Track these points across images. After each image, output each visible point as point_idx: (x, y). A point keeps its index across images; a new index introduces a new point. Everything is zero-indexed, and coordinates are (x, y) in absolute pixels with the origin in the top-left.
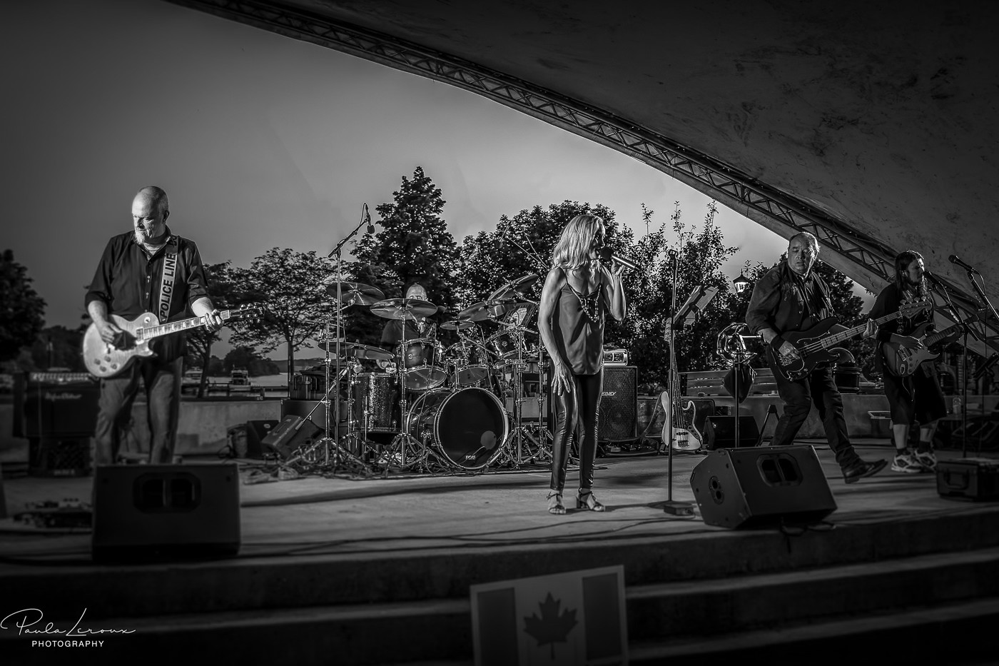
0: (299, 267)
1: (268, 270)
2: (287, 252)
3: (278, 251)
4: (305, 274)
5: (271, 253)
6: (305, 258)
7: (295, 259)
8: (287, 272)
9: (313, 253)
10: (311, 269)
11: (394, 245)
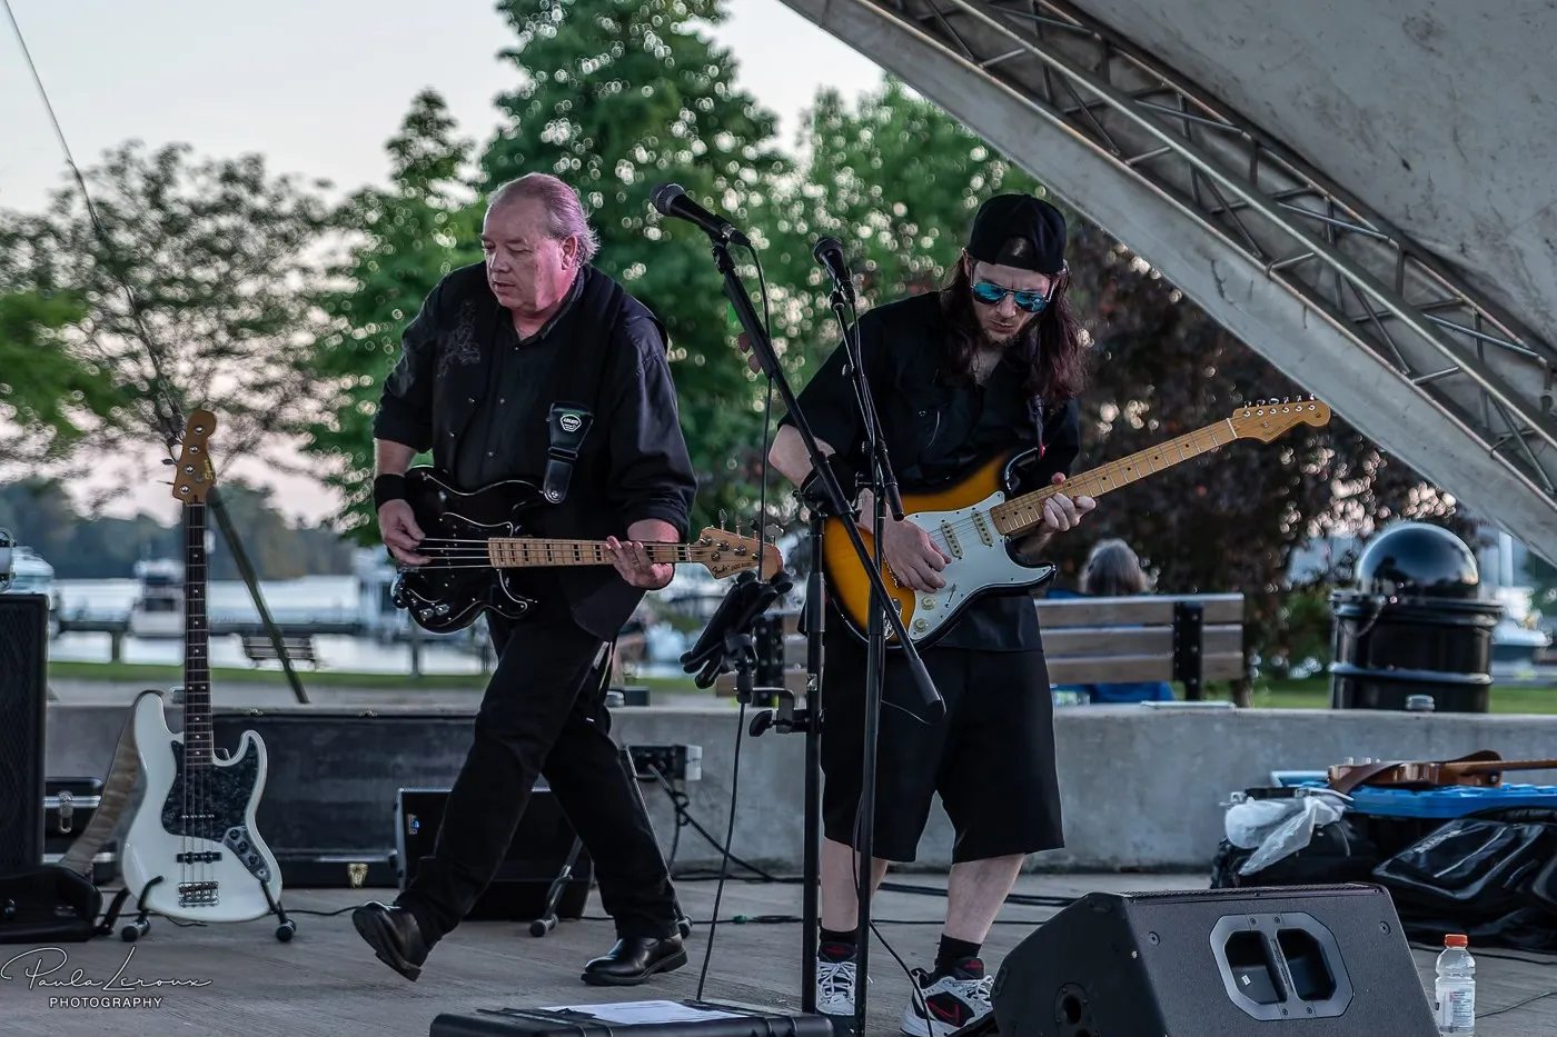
0: (214, 210)
1: (104, 219)
2: (168, 158)
3: (136, 153)
4: (239, 233)
5: (115, 160)
6: (229, 177)
7: (202, 180)
8: (174, 226)
9: (255, 162)
10: (257, 217)
11: (558, 132)
